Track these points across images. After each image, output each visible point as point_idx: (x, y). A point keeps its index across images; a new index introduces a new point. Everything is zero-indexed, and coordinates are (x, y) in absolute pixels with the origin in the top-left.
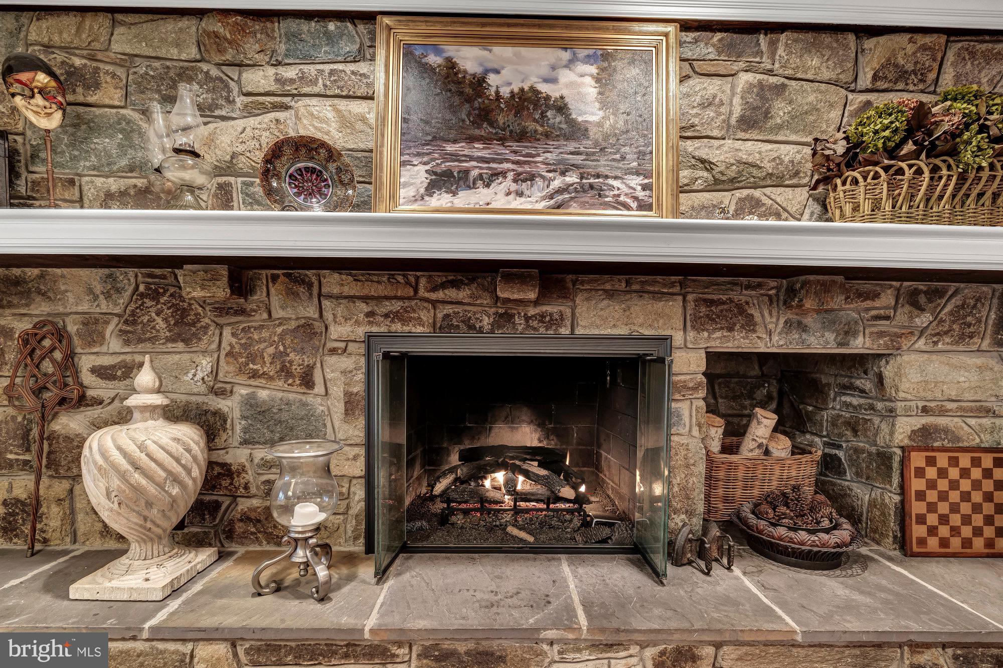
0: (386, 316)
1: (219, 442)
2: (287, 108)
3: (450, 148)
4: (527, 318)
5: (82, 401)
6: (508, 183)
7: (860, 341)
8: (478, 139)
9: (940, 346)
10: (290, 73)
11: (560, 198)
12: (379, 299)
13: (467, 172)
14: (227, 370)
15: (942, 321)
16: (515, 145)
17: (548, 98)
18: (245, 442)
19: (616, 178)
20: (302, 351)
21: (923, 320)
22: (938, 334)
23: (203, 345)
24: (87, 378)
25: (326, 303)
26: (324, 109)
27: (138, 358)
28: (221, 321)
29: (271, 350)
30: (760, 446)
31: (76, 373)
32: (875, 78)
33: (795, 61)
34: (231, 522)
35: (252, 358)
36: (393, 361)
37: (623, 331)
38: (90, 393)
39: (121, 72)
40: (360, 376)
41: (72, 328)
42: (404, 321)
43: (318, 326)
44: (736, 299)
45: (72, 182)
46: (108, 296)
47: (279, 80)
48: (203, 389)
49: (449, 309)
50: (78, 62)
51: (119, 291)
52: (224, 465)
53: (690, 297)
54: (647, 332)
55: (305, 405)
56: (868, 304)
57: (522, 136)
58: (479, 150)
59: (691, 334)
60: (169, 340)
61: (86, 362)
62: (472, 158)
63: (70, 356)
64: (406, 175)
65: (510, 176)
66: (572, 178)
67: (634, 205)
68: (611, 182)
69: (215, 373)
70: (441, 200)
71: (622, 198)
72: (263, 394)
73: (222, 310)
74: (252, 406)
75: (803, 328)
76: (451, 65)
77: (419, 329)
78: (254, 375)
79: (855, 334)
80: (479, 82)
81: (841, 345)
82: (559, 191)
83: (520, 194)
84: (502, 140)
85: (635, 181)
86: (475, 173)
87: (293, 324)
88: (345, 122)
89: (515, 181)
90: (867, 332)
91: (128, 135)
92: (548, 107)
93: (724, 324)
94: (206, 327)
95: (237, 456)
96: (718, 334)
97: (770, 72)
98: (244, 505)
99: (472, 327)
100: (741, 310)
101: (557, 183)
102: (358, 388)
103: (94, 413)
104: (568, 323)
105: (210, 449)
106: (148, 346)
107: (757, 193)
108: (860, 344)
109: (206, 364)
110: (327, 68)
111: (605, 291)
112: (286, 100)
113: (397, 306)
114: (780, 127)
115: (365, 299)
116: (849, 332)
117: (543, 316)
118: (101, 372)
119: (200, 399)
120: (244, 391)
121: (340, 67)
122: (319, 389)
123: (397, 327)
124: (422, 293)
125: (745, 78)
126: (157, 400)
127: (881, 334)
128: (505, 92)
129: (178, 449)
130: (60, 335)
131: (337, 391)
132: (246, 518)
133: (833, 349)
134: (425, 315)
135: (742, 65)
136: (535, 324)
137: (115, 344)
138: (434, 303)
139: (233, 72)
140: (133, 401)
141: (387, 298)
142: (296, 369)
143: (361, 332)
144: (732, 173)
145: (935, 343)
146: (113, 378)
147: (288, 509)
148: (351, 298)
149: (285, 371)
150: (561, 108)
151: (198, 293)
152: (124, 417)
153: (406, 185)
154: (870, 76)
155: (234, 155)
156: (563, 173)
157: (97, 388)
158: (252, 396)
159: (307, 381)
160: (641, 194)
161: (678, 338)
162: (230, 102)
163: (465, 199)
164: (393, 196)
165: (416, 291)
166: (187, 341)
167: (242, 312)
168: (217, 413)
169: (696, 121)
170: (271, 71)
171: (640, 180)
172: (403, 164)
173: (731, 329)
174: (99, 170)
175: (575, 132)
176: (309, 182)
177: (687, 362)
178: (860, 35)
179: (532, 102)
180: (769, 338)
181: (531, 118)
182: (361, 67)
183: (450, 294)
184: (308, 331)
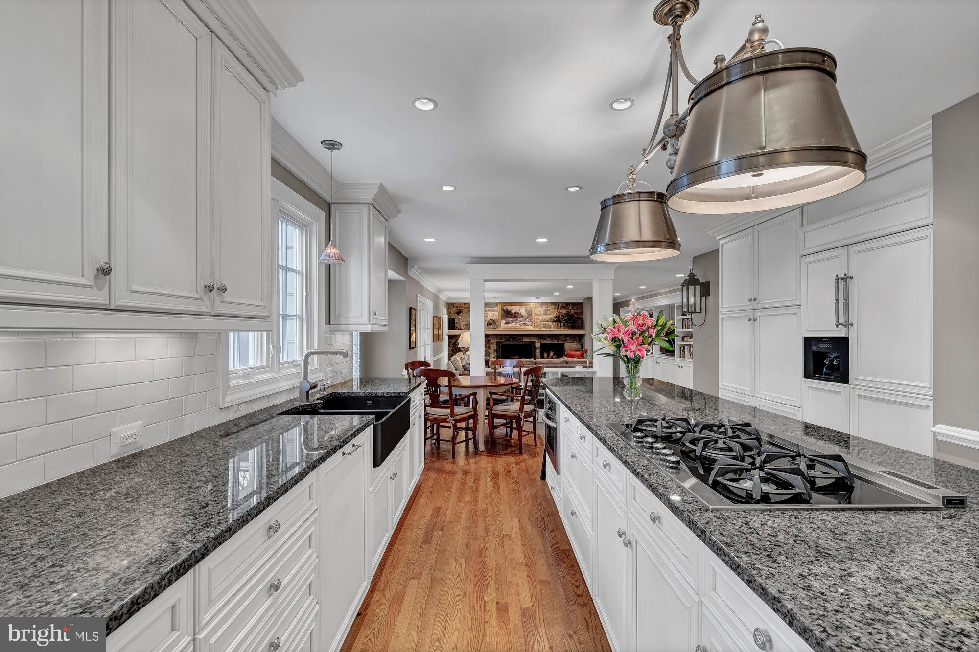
3: (507, 319)
4: (516, 339)
6: (514, 322)
11: (521, 325)
15: (570, 339)
17: (519, 312)
21: (568, 339)
26: (491, 313)
33: (551, 306)
37: (528, 341)
39: (465, 309)
40: (496, 347)
42: (500, 340)
44: (544, 336)
49: (507, 338)
50: (460, 308)
53: (539, 336)
54: (532, 341)
56: (561, 337)
57: (516, 317)
58: (511, 319)
59: (538, 341)
62: (509, 320)
66: (522, 322)
68: (527, 323)
70: (506, 325)
71: (528, 325)
75: (552, 340)
76: (507, 308)
77: (503, 341)
80: (510, 311)
83: (515, 325)
84: (513, 318)
85: (530, 323)
86: (510, 322)
88: (493, 315)
90: (560, 340)
91: (466, 317)
92: (519, 314)
93: (541, 340)
97: (548, 308)
99: (511, 341)
100: (544, 338)
101: (520, 323)
102: (495, 349)
104: (522, 340)
107: (548, 323)
108: (560, 342)
111: (527, 336)
113: (500, 338)
114: (550, 314)
116: (558, 341)
117: (519, 339)
121: (493, 308)
124: (503, 336)
125: (544, 308)
127: (562, 341)
128: (514, 312)
131: (493, 349)
133: (556, 343)
134: (504, 339)
138: (505, 337)
143: (496, 341)
144: (542, 320)
145: (570, 342)
148: (497, 337)
150: (521, 314)
154: (560, 308)
159: (489, 348)
161: (536, 341)
163: (509, 325)
164: (500, 325)
169: (538, 314)
172: (501, 321)
173: (543, 340)
174: (462, 322)
175: (522, 317)
176: (491, 324)
177: (538, 345)
178: (558, 303)
179: (516, 313)
180: (548, 342)
181: (516, 315)
182: (496, 308)
183: (507, 336)
184: (489, 342)
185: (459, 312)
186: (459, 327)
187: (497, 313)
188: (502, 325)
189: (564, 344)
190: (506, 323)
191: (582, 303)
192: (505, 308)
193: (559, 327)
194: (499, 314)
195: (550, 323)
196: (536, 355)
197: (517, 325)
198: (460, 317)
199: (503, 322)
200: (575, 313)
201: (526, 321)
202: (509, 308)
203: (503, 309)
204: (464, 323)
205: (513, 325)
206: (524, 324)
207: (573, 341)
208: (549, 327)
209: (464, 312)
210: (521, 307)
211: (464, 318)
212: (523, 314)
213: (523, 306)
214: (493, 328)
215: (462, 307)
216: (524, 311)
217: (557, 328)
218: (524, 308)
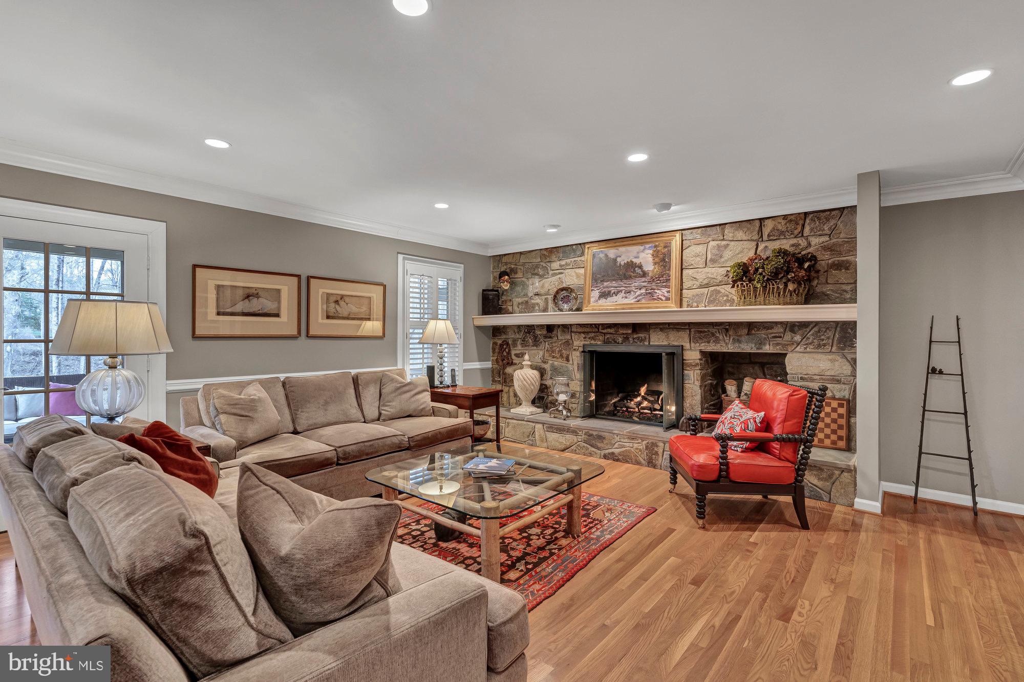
0: (589, 338)
1: (544, 378)
2: (562, 273)
3: (606, 284)
4: (634, 339)
5: (511, 364)
6: (622, 294)
7: (767, 347)
8: (614, 280)
9: (808, 349)
10: (563, 263)
11: (639, 298)
12: (588, 333)
13: (609, 292)
14: (547, 355)
15: (808, 338)
16: (625, 281)
17: (636, 263)
18: (551, 378)
19: (658, 289)
20: (566, 350)
21: (798, 338)
22: (807, 344)
23: (540, 348)
24: (513, 357)
25: (573, 334)
26: (572, 273)
27: (525, 351)
28: (545, 340)
29: (558, 349)
30: (746, 394)
31: (511, 356)
32: (769, 236)
33: (731, 235)
34: (547, 404)
35: (553, 352)
36: (591, 352)
37: (665, 343)
38: (514, 361)
39: (522, 268)
40: (582, 358)
41: (510, 342)
42: (595, 340)
43: (571, 341)
44: (711, 330)
45: (511, 300)
46: (518, 333)
47: (561, 266)
48: (540, 361)
49: (608, 336)
50: (513, 266)
51: (521, 331)
52: (545, 385)
53: (692, 330)
54: (676, 344)
55: (567, 367)
56: (770, 331)
57: (627, 277)
58: (614, 284)
59: (693, 344)
60: (532, 346)
61: (513, 352)
62: (612, 287)
63: (510, 350)
64: (592, 293)
65: (623, 291)
67: (664, 298)
68: (656, 291)
69: (544, 356)
70: (602, 301)
71: (660, 297)
72: (556, 363)
73: (546, 337)
74: (552, 366)
75: (739, 341)
76: (607, 255)
77: (599, 343)
78: (554, 357)
79: (765, 344)
80: (615, 260)
81: (757, 349)
82: (639, 296)
83: (626, 297)
84: (622, 279)
85: (665, 290)
86: (613, 292)
87: (564, 341)
88: (578, 276)
89: (625, 293)
90: (771, 343)
91: (523, 285)
92: (636, 267)
93: (706, 340)
94: (541, 342)
95: (548, 382)
96: (703, 344)
97: (723, 240)
98: (550, 398)
99: (616, 342)
100: (713, 335)
101: (638, 293)
102: (581, 362)
103: (515, 367)
104: (648, 340)
105: (541, 380)
106: (527, 348)
107: (718, 288)
108: (768, 349)
109: (541, 353)
110: (573, 260)
111: (661, 328)
112: (562, 271)
113: (593, 335)
114: (726, 261)
115: (584, 333)
116: (761, 344)
117: (639, 338)
118: (517, 355)
119: (540, 364)
120: (551, 362)
121: (576, 259)
122: (571, 362)
123: (593, 342)
124: (600, 330)
125: (711, 244)
126: (529, 363)
127: (778, 344)
128: (622, 263)
129: (533, 376)
130: (508, 344)
131: (575, 363)
132: (551, 403)
133: (754, 351)
134: (601, 338)
135: (710, 239)
136: (636, 340)
137: (519, 347)
138: (605, 334)
139: (549, 264)
140: (524, 363)
141: (591, 332)
142: (565, 355)
143: (582, 344)
144: (705, 282)
145: (805, 348)
146: (519, 357)
147: (558, 394)
148: (580, 333)
149: (561, 356)
150: (640, 267)
151: (539, 333)
152: (522, 368)
153: (593, 297)
154: (766, 235)
155: (549, 290)
156: (640, 289)
157: (516, 360)
158: (553, 364)
159: (568, 360)
160: (666, 294)
161: (687, 345)
162: (548, 273)
163: (610, 300)
164: (589, 302)
165: (598, 330)
166: (536, 346)
167: (550, 337)
168: (544, 369)
169: (693, 263)
170: (558, 263)
171: (667, 289)
172: (592, 290)
173: (709, 342)
174: (517, 297)
175: (644, 274)
176: (566, 299)
177: (692, 355)
178: (761, 220)
179: (631, 266)
180: (726, 346)
181: (630, 271)
182: (582, 258)
183: (609, 330)
184: (568, 344)
186: (510, 308)
187: (583, 271)
188: (592, 300)
189: (785, 355)
190: (604, 295)
191: (853, 208)
192: (601, 255)
193: (751, 297)
194: (585, 273)
195: (728, 288)
196: (687, 386)
197: (631, 300)
199: (596, 294)
200: (826, 248)
201: (654, 285)
202: (614, 253)
203: (595, 258)
204: (520, 300)
205: (619, 299)
206: (650, 295)
207: (819, 346)
208: (727, 301)
209: (520, 275)
210: (642, 248)
211: (519, 289)
212: (646, 269)
213: (648, 246)
214: (571, 310)
215: (516, 265)
216: (650, 258)
217: (744, 304)
218: (651, 252)
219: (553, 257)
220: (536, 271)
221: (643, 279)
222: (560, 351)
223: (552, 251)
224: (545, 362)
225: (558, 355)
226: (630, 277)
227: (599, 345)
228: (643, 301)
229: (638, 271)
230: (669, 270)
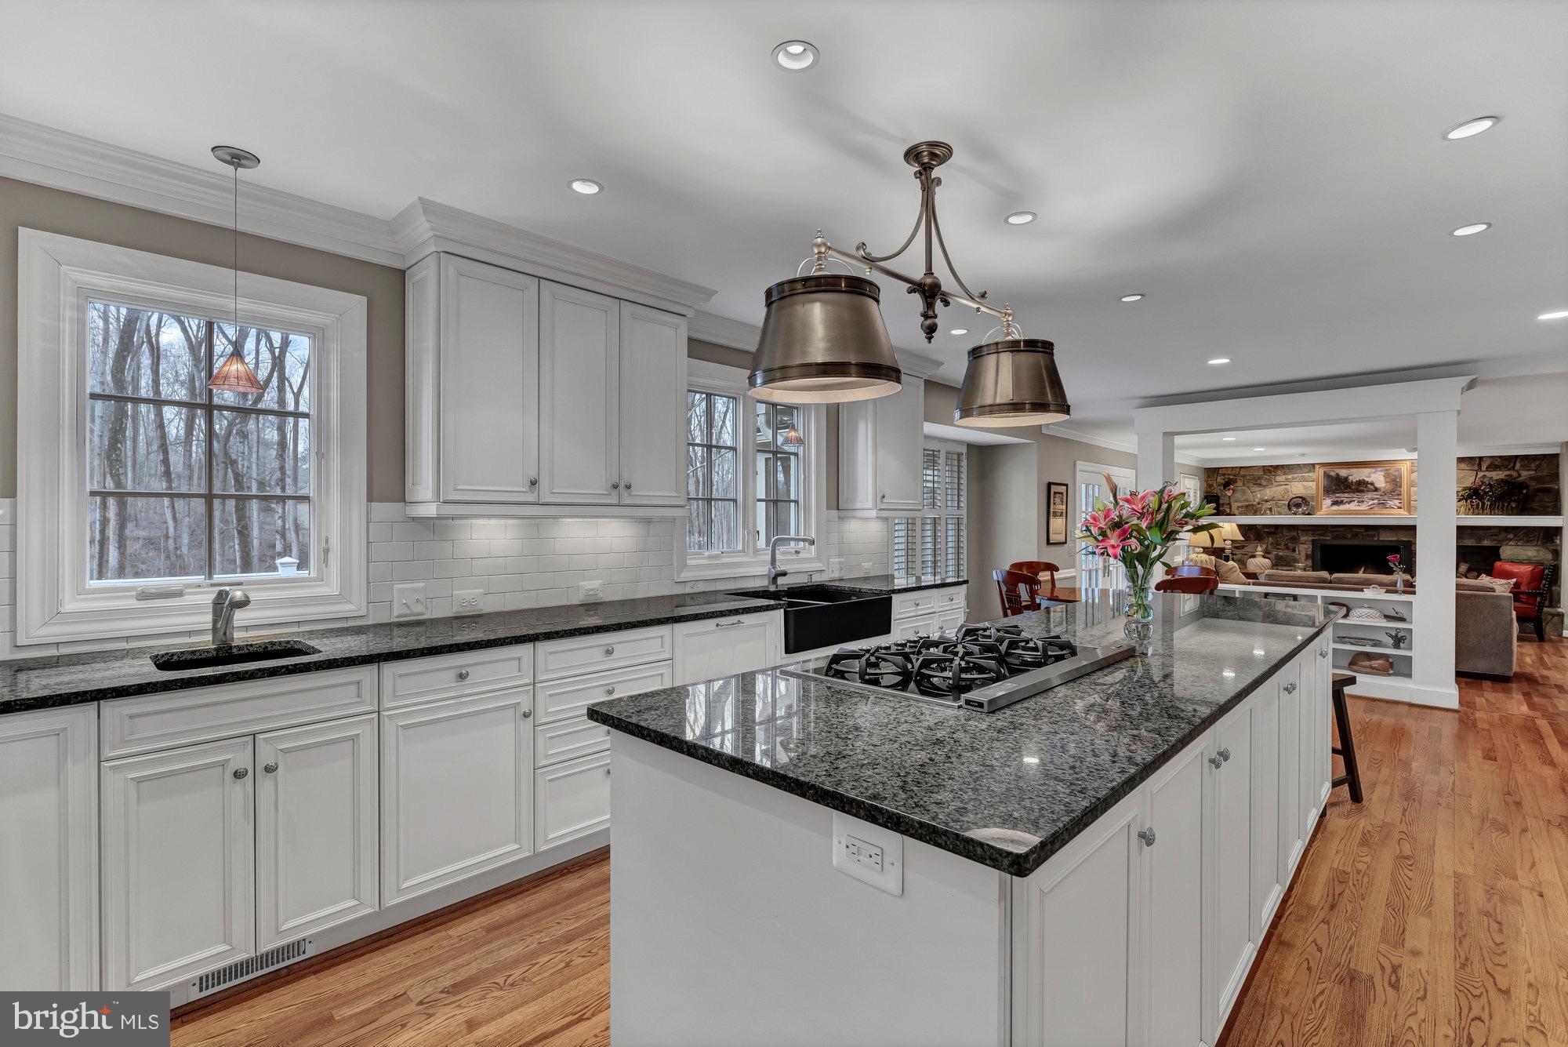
0: (1318, 536)
2: (1289, 485)
3: (1337, 495)
4: (1363, 536)
6: (1356, 502)
7: (1486, 542)
8: (1346, 493)
9: (1518, 544)
10: (1290, 477)
11: (1372, 507)
12: (1315, 530)
13: (1343, 501)
14: (1270, 548)
15: (1519, 538)
16: (1357, 494)
17: (1368, 481)
19: (1390, 501)
20: (1293, 544)
21: (1509, 538)
25: (1300, 532)
26: (1299, 485)
28: (1269, 535)
29: (1283, 543)
32: (1487, 468)
35: (1278, 545)
36: (1320, 546)
37: (1394, 539)
39: (1242, 479)
40: (1310, 550)
42: (1324, 538)
43: (1297, 537)
47: (1287, 479)
49: (1338, 535)
50: (1231, 477)
54: (1404, 540)
56: (1488, 531)
57: (1359, 492)
58: (1346, 495)
62: (1344, 498)
64: (1324, 502)
66: (1376, 501)
67: (1396, 507)
68: (1388, 502)
69: (1267, 548)
70: (1335, 508)
71: (1392, 507)
72: (1281, 554)
75: (1462, 538)
76: (1338, 475)
78: (1278, 549)
79: (1483, 540)
80: (1346, 479)
81: (1477, 543)
82: (1372, 505)
83: (1360, 506)
84: (1354, 493)
85: (1397, 502)
87: (1290, 539)
88: (1306, 488)
90: (1489, 539)
91: (1247, 493)
92: (1368, 484)
94: (1264, 537)
99: (1345, 539)
101: (1371, 502)
102: (1310, 552)
104: (1377, 538)
109: (1264, 546)
110: (1300, 476)
111: (1390, 528)
112: (1289, 483)
113: (1320, 532)
115: (1311, 530)
117: (1369, 536)
121: (1303, 476)
122: (1297, 552)
123: (1322, 537)
127: (1494, 542)
128: (1354, 481)
131: (1303, 554)
133: (1475, 544)
134: (1330, 536)
136: (1365, 537)
138: (1333, 531)
139: (1272, 478)
142: (1291, 548)
143: (1310, 538)
145: (1516, 544)
148: (1307, 530)
149: (1288, 548)
150: (1372, 484)
153: (1325, 505)
154: (1485, 468)
155: (1280, 498)
156: (1373, 500)
158: (1277, 555)
159: (1294, 550)
160: (1399, 505)
162: (1272, 485)
163: (1342, 507)
164: (1321, 507)
167: (1275, 534)
170: (1283, 477)
172: (1324, 500)
174: (1236, 501)
175: (1376, 490)
176: (1298, 506)
178: (1481, 458)
179: (1362, 484)
181: (1361, 487)
182: (1310, 474)
183: (1338, 529)
184: (1295, 540)
185: (1227, 485)
186: (1228, 511)
187: (1313, 485)
188: (1324, 508)
189: (1499, 547)
190: (1335, 503)
191: (1557, 456)
192: (1332, 474)
193: (1480, 510)
194: (1318, 487)
197: (1364, 507)
198: (1229, 493)
199: (1328, 502)
200: (1533, 479)
201: (1386, 498)
202: (1343, 473)
203: (1327, 476)
204: (1240, 504)
205: (1353, 506)
206: (1383, 505)
207: (1527, 543)
209: (1240, 483)
210: (1374, 470)
211: (1238, 495)
212: (1377, 485)
213: (1379, 469)
214: (1304, 514)
215: (1235, 476)
216: (1382, 479)
217: (1473, 514)
218: (1383, 473)
219: (1279, 472)
220: (1258, 482)
221: (1376, 493)
222: (1285, 545)
223: (1277, 467)
224: (1269, 553)
225: (1282, 547)
226: (1362, 491)
227: (1328, 538)
228: (1376, 509)
229: (1372, 487)
230: (1401, 487)
